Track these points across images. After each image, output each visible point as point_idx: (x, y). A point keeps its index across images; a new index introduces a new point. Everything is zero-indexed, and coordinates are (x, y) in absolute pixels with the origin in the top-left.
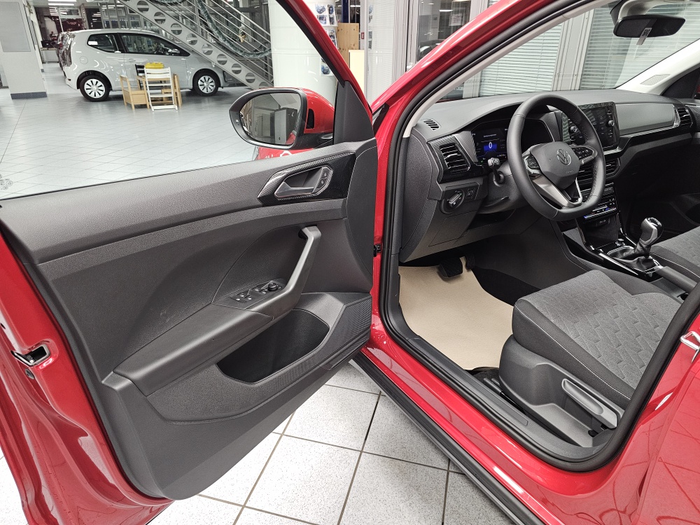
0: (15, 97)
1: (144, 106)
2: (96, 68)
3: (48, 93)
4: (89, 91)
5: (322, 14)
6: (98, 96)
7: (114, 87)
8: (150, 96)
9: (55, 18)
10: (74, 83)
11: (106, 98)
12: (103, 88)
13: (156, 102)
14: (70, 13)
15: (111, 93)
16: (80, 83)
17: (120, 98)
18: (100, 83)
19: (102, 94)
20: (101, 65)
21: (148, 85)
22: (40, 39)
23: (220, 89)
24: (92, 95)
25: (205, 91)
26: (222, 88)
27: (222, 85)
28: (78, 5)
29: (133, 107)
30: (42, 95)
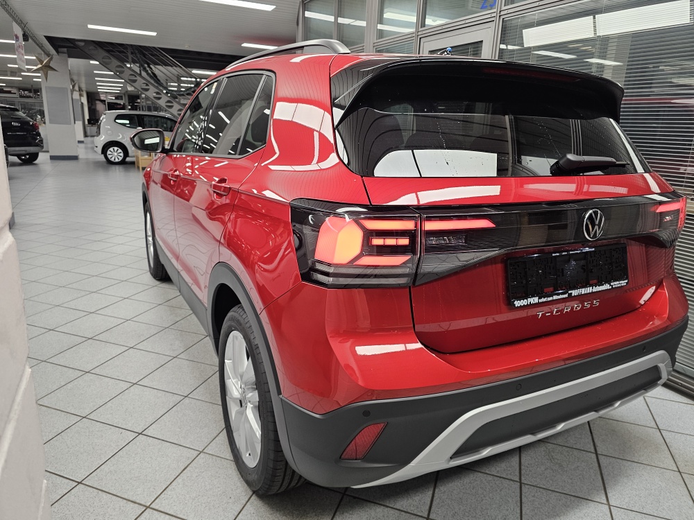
0: (53, 158)
2: (119, 138)
3: (80, 157)
4: (110, 156)
6: (117, 160)
7: (130, 154)
9: (103, 101)
10: (99, 150)
11: (123, 163)
12: (122, 154)
14: (117, 98)
15: (128, 159)
16: (105, 150)
17: (133, 163)
18: (120, 151)
19: (121, 159)
20: (123, 138)
22: (87, 117)
24: (112, 159)
28: (123, 92)
29: (141, 169)
30: (75, 158)
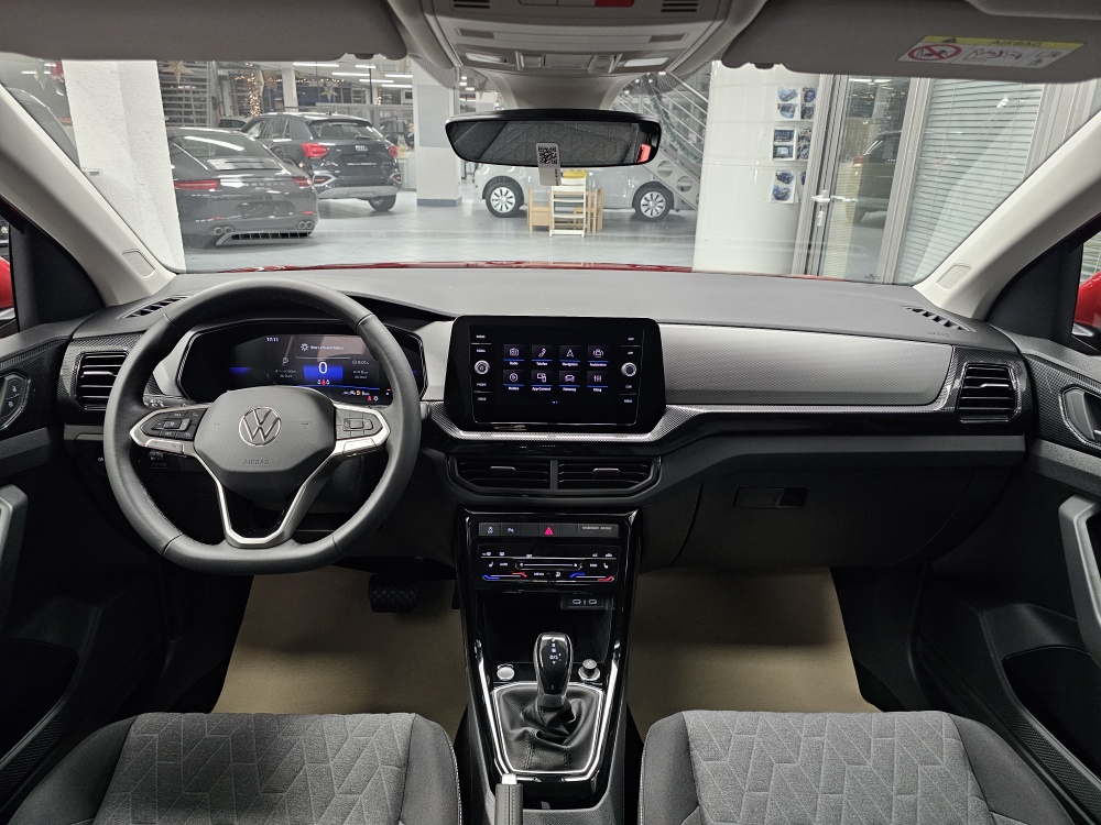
0: (421, 203)
1: (546, 229)
4: (496, 203)
5: (789, 102)
6: (504, 210)
7: (525, 200)
8: (554, 216)
10: (480, 190)
11: (514, 214)
12: (513, 200)
13: (560, 224)
15: (520, 208)
16: (488, 191)
18: (511, 193)
19: (511, 207)
21: (553, 200)
23: (672, 212)
24: (498, 209)
25: (648, 214)
26: (677, 210)
27: (676, 206)
29: (531, 228)
